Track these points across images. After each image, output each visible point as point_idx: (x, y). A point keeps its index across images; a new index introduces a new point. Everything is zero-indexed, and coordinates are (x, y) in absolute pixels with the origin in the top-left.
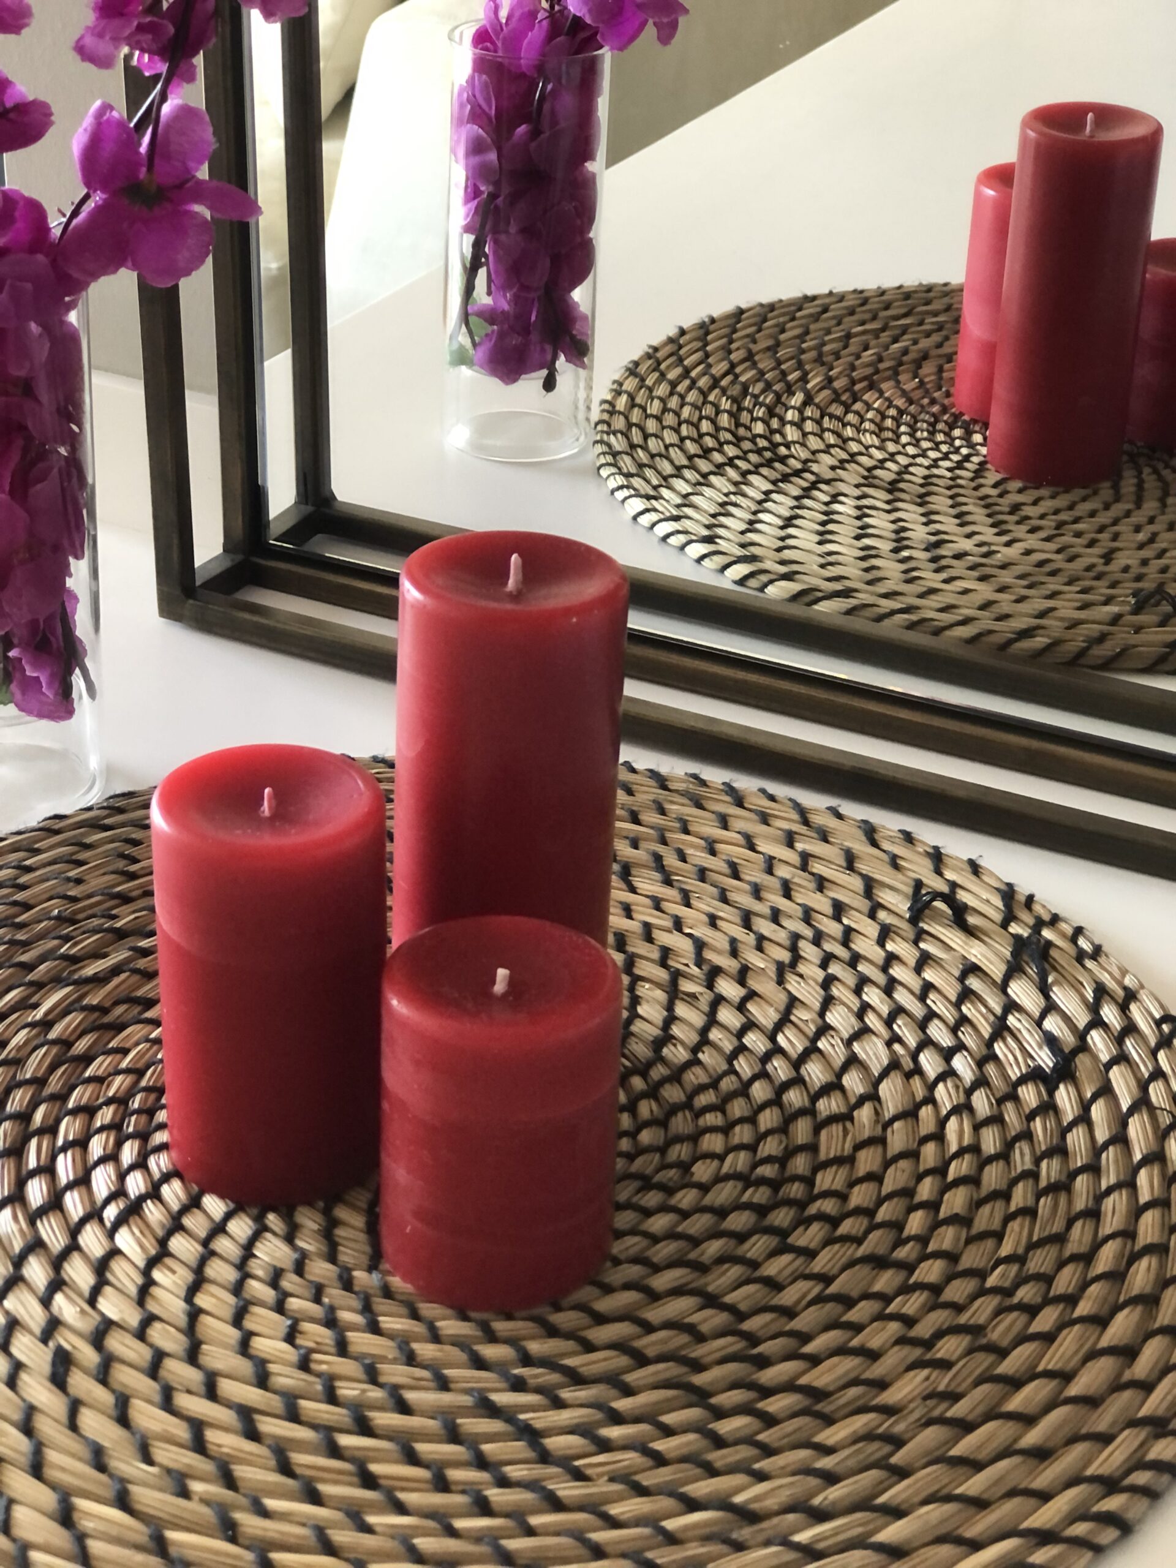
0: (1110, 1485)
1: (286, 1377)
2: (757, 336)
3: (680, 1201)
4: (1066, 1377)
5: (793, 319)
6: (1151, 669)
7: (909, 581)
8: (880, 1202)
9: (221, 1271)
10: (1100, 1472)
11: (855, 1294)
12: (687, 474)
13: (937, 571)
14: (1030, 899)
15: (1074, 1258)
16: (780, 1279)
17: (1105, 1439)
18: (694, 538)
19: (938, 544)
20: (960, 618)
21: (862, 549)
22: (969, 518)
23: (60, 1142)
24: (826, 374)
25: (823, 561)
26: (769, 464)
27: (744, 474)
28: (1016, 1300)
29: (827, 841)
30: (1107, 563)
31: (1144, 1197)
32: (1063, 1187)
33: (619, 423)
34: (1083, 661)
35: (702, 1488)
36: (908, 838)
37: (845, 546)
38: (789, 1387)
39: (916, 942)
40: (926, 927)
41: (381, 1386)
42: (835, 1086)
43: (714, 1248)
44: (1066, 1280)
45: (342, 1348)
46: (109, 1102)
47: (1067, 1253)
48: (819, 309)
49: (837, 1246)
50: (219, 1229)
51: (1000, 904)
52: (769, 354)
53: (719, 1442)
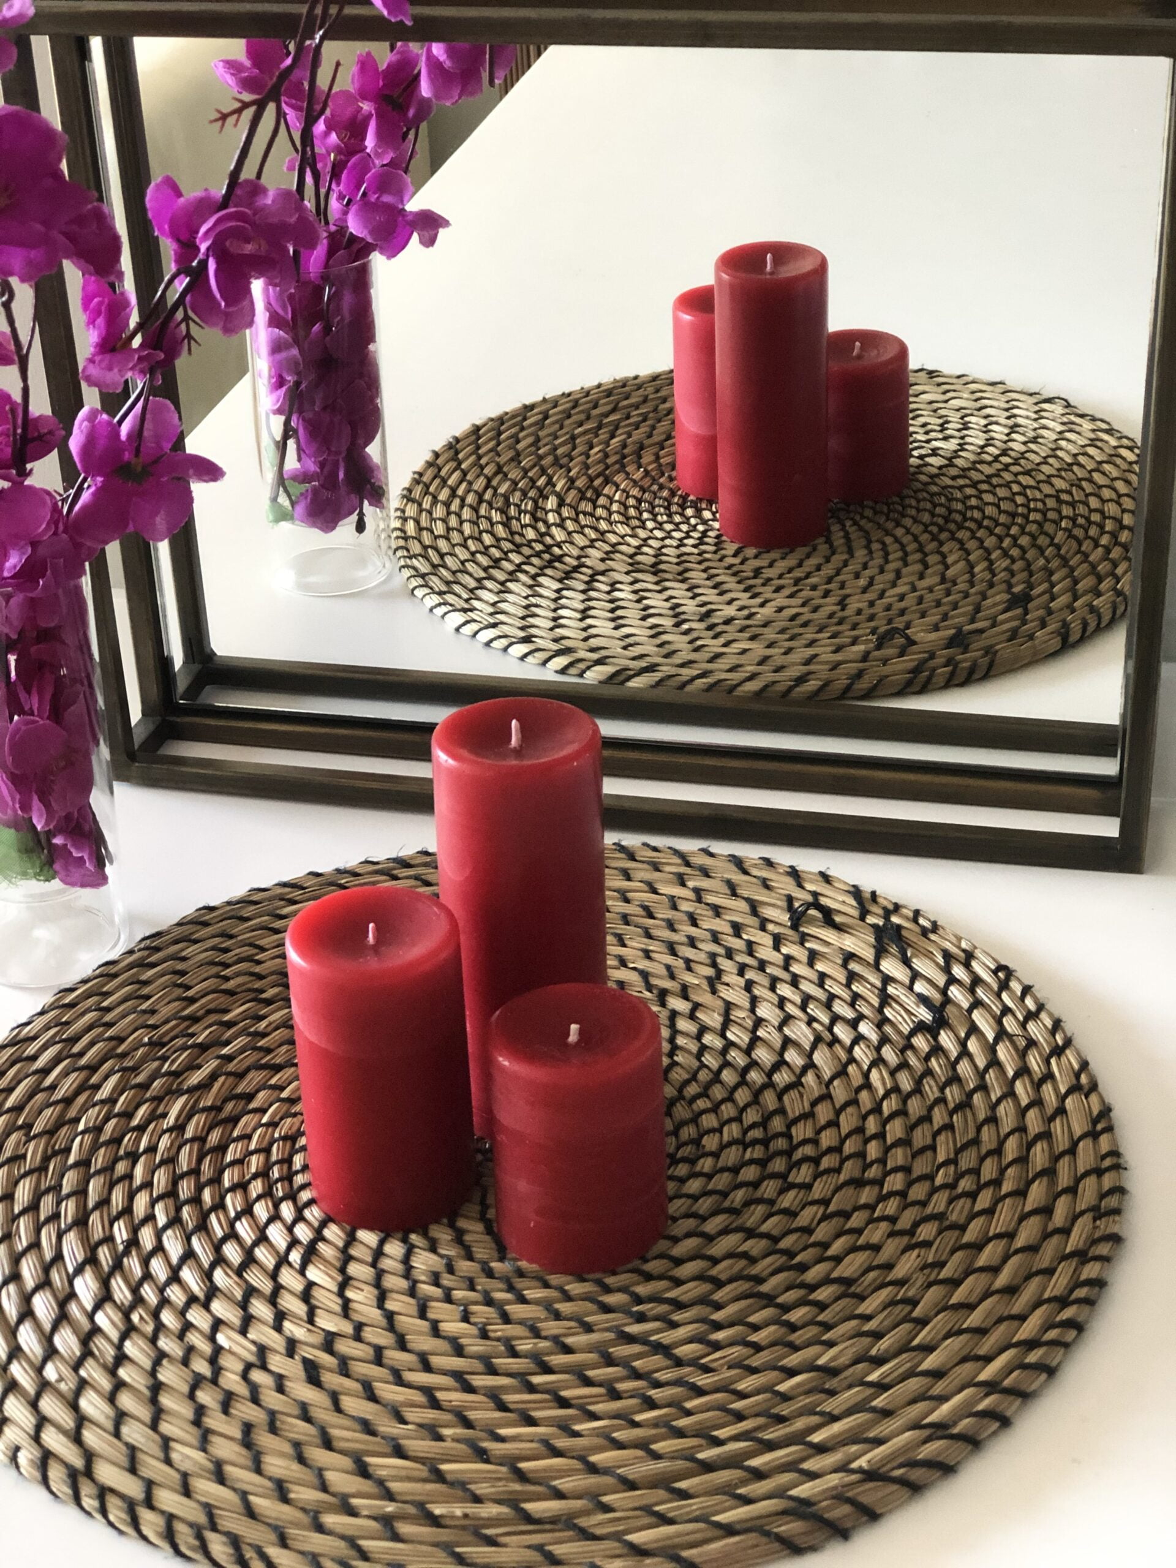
0: (1063, 1302)
1: (475, 1346)
2: (499, 448)
3: (703, 1167)
4: (1010, 1235)
5: (522, 429)
6: (901, 693)
7: (697, 650)
8: (843, 1141)
9: (393, 1282)
10: (1052, 1295)
11: (849, 1208)
12: (488, 584)
13: (715, 637)
14: (874, 894)
15: (990, 1153)
16: (793, 1208)
17: (1050, 1272)
18: (514, 640)
19: (708, 614)
20: (748, 675)
21: (651, 628)
22: (725, 587)
23: (232, 1214)
24: (567, 476)
25: (623, 644)
26: (550, 564)
27: (534, 577)
28: (960, 1190)
29: (708, 876)
30: (843, 610)
31: (1024, 1101)
32: (965, 1105)
33: (416, 548)
34: (849, 695)
35: (793, 1360)
36: (769, 863)
37: (638, 630)
38: (827, 1281)
39: (802, 944)
40: (806, 930)
41: (545, 1338)
42: (780, 1063)
43: (739, 1196)
44: (989, 1170)
45: (506, 1319)
46: (255, 1176)
47: (984, 1151)
48: (540, 417)
49: (825, 1178)
50: (378, 1253)
51: (854, 903)
52: (513, 464)
53: (793, 1328)
